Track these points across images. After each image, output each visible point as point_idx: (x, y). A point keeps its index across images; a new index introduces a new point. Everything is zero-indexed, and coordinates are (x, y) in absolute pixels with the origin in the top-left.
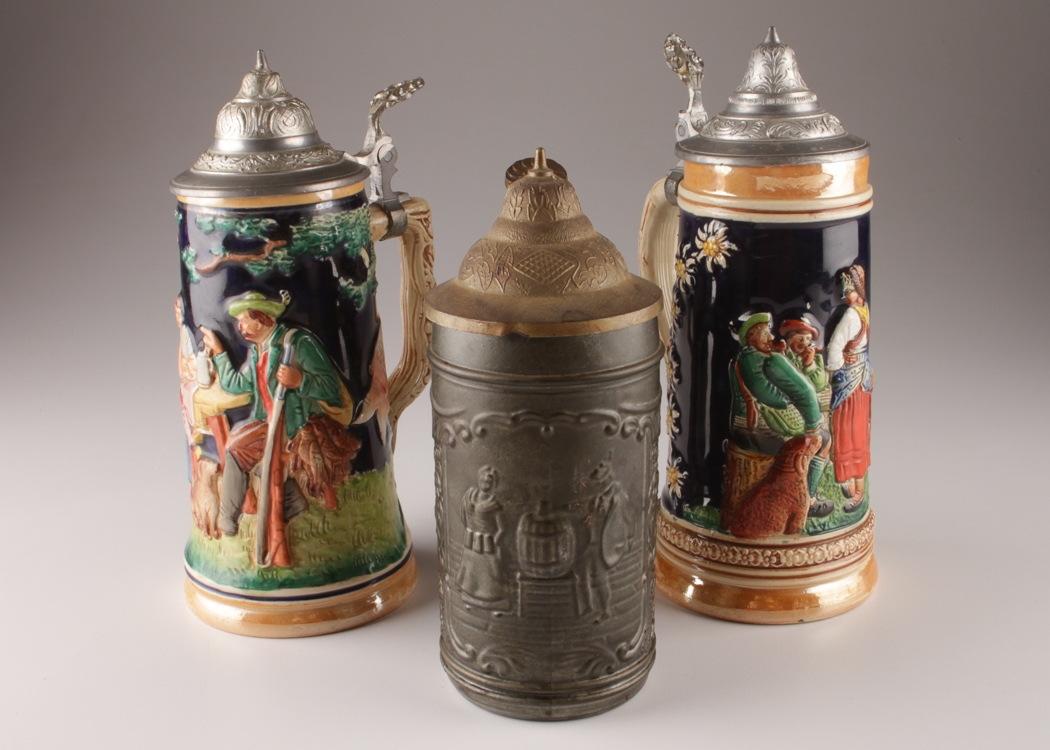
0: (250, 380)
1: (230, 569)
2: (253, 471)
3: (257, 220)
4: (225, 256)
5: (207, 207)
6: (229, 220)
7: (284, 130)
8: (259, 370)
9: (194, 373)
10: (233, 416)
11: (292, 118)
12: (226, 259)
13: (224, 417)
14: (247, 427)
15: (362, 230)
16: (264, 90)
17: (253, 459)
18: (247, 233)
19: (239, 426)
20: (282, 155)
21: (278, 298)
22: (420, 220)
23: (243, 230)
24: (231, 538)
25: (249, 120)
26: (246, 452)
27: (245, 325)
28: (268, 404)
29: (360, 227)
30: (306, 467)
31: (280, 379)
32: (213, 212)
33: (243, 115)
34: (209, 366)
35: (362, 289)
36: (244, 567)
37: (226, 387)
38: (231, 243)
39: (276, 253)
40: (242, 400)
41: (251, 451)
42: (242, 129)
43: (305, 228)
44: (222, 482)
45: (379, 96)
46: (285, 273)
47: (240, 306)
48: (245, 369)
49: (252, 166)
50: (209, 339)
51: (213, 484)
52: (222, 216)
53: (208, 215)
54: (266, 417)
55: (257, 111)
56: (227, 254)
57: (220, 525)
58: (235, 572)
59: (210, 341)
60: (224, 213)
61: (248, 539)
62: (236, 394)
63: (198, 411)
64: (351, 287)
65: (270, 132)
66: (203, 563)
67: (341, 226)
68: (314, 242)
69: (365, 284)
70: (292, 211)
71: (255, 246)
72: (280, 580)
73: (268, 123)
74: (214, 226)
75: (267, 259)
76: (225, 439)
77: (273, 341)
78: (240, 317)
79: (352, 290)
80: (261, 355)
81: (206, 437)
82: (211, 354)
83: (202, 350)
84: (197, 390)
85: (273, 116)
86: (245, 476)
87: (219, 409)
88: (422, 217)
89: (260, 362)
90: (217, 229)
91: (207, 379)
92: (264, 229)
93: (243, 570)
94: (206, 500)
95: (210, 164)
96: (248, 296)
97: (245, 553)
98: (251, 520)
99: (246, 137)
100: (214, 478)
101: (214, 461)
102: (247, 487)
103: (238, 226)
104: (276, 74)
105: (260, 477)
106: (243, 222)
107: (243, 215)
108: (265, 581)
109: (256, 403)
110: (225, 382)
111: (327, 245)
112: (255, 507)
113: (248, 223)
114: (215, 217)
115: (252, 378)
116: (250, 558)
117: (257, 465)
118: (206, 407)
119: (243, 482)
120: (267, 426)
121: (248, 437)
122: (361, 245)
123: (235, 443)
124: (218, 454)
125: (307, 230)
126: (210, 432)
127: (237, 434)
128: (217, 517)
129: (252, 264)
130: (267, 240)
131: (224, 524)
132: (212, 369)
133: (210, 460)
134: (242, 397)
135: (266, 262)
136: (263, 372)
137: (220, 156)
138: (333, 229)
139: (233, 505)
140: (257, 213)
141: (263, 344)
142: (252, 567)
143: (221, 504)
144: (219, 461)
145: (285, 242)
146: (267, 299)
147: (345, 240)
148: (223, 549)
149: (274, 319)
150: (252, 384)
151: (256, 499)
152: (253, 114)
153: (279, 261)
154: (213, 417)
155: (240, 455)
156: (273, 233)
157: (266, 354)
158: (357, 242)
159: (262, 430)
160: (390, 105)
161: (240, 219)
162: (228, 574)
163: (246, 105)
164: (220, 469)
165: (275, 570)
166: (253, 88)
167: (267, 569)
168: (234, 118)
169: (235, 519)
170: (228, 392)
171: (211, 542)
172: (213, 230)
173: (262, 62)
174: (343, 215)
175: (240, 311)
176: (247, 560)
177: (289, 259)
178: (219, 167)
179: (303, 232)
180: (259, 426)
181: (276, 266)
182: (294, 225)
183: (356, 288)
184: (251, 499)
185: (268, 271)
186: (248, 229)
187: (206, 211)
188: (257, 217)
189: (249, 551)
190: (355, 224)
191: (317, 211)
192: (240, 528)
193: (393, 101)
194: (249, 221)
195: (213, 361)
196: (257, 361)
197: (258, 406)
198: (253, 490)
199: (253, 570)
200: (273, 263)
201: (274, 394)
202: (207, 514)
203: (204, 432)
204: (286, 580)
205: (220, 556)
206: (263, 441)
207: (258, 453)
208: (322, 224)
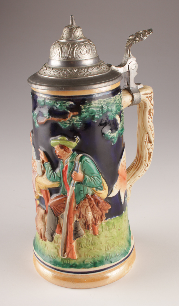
0: (59, 176)
1: (49, 256)
2: (60, 216)
3: (65, 102)
4: (49, 118)
5: (42, 94)
6: (51, 101)
7: (80, 57)
8: (63, 172)
9: (36, 168)
10: (52, 191)
11: (85, 50)
12: (50, 119)
13: (48, 190)
14: (58, 197)
15: (117, 106)
16: (73, 35)
17: (60, 211)
18: (60, 108)
19: (55, 195)
20: (78, 69)
21: (74, 140)
22: (148, 97)
23: (58, 106)
24: (50, 242)
25: (64, 51)
26: (57, 208)
27: (58, 151)
28: (67, 188)
29: (116, 105)
30: (84, 217)
31: (73, 177)
32: (44, 96)
33: (61, 48)
34: (42, 167)
35: (115, 135)
36: (55, 256)
37: (49, 178)
38: (52, 112)
39: (73, 118)
40: (56, 185)
41: (59, 208)
42: (61, 55)
43: (87, 106)
44: (47, 218)
45: (131, 38)
46: (77, 127)
47: (55, 142)
48: (58, 171)
49: (63, 74)
50: (42, 155)
51: (43, 218)
52: (48, 99)
53: (42, 97)
54: (67, 193)
55: (68, 46)
56: (50, 117)
57: (46, 236)
58: (51, 258)
59: (42, 156)
60: (49, 97)
61: (58, 244)
62: (53, 182)
63: (37, 186)
64: (110, 134)
65: (74, 57)
66: (39, 250)
67: (107, 105)
68: (92, 113)
69: (117, 132)
70: (81, 98)
71: (63, 115)
72: (71, 264)
73: (73, 52)
74: (45, 103)
75: (69, 121)
76: (48, 200)
77: (70, 159)
78: (56, 147)
79: (110, 135)
80: (65, 165)
81: (40, 197)
82: (43, 162)
83: (39, 159)
84: (37, 176)
85: (75, 49)
86: (56, 218)
87: (45, 187)
88: (148, 95)
89: (64, 168)
90: (46, 104)
91: (41, 173)
92: (68, 106)
93: (55, 257)
94: (40, 224)
95: (45, 71)
96: (59, 137)
97: (56, 250)
98: (59, 236)
99: (62, 59)
100: (44, 216)
101: (44, 209)
102: (58, 222)
103: (55, 104)
104: (79, 27)
105: (63, 219)
106: (58, 102)
107: (58, 99)
108: (64, 264)
109: (62, 187)
110: (49, 175)
111: (99, 114)
112: (61, 231)
113: (60, 103)
114: (45, 99)
115: (60, 175)
116: (58, 252)
117: (62, 214)
118: (40, 185)
119: (55, 220)
120: (66, 197)
121: (58, 201)
122: (116, 113)
123: (52, 203)
124: (45, 206)
125: (89, 108)
126: (42, 196)
127: (53, 199)
128: (45, 232)
129: (62, 123)
130: (69, 112)
131: (47, 236)
132: (43, 169)
133: (42, 208)
134: (55, 183)
135: (69, 122)
136: (66, 173)
137: (50, 68)
138: (102, 107)
139: (51, 229)
140: (65, 98)
141: (66, 161)
142: (59, 257)
143: (46, 227)
144: (46, 209)
145: (78, 113)
146: (68, 140)
147: (108, 111)
148: (47, 246)
149: (71, 149)
150: (60, 178)
151: (61, 228)
152: (66, 48)
153: (75, 122)
154: (43, 190)
155: (54, 208)
156: (72, 109)
157: (67, 165)
158: (114, 112)
159: (64, 199)
160: (136, 43)
161: (57, 101)
162: (48, 258)
163: (63, 43)
164: (46, 212)
165: (69, 259)
166: (67, 35)
167: (66, 259)
168: (57, 49)
169: (52, 235)
170: (50, 180)
171: (42, 241)
172: (44, 105)
173: (72, 21)
174: (107, 100)
175: (56, 144)
176: (57, 253)
177: (79, 121)
178: (49, 73)
179: (87, 109)
180: (63, 197)
181: (73, 124)
182: (82, 105)
183: (112, 135)
184: (59, 228)
185: (69, 126)
186: (60, 106)
187: (41, 95)
188: (64, 100)
189: (58, 250)
190: (113, 103)
191: (94, 98)
192: (54, 239)
193: (137, 40)
194: (60, 102)
195: (44, 165)
196: (63, 168)
197: (63, 188)
198: (60, 224)
199: (59, 258)
200: (72, 123)
201: (70, 184)
202: (41, 230)
203: (40, 195)
204: (74, 264)
205: (46, 249)
206: (65, 204)
207: (63, 209)
208: (97, 105)
